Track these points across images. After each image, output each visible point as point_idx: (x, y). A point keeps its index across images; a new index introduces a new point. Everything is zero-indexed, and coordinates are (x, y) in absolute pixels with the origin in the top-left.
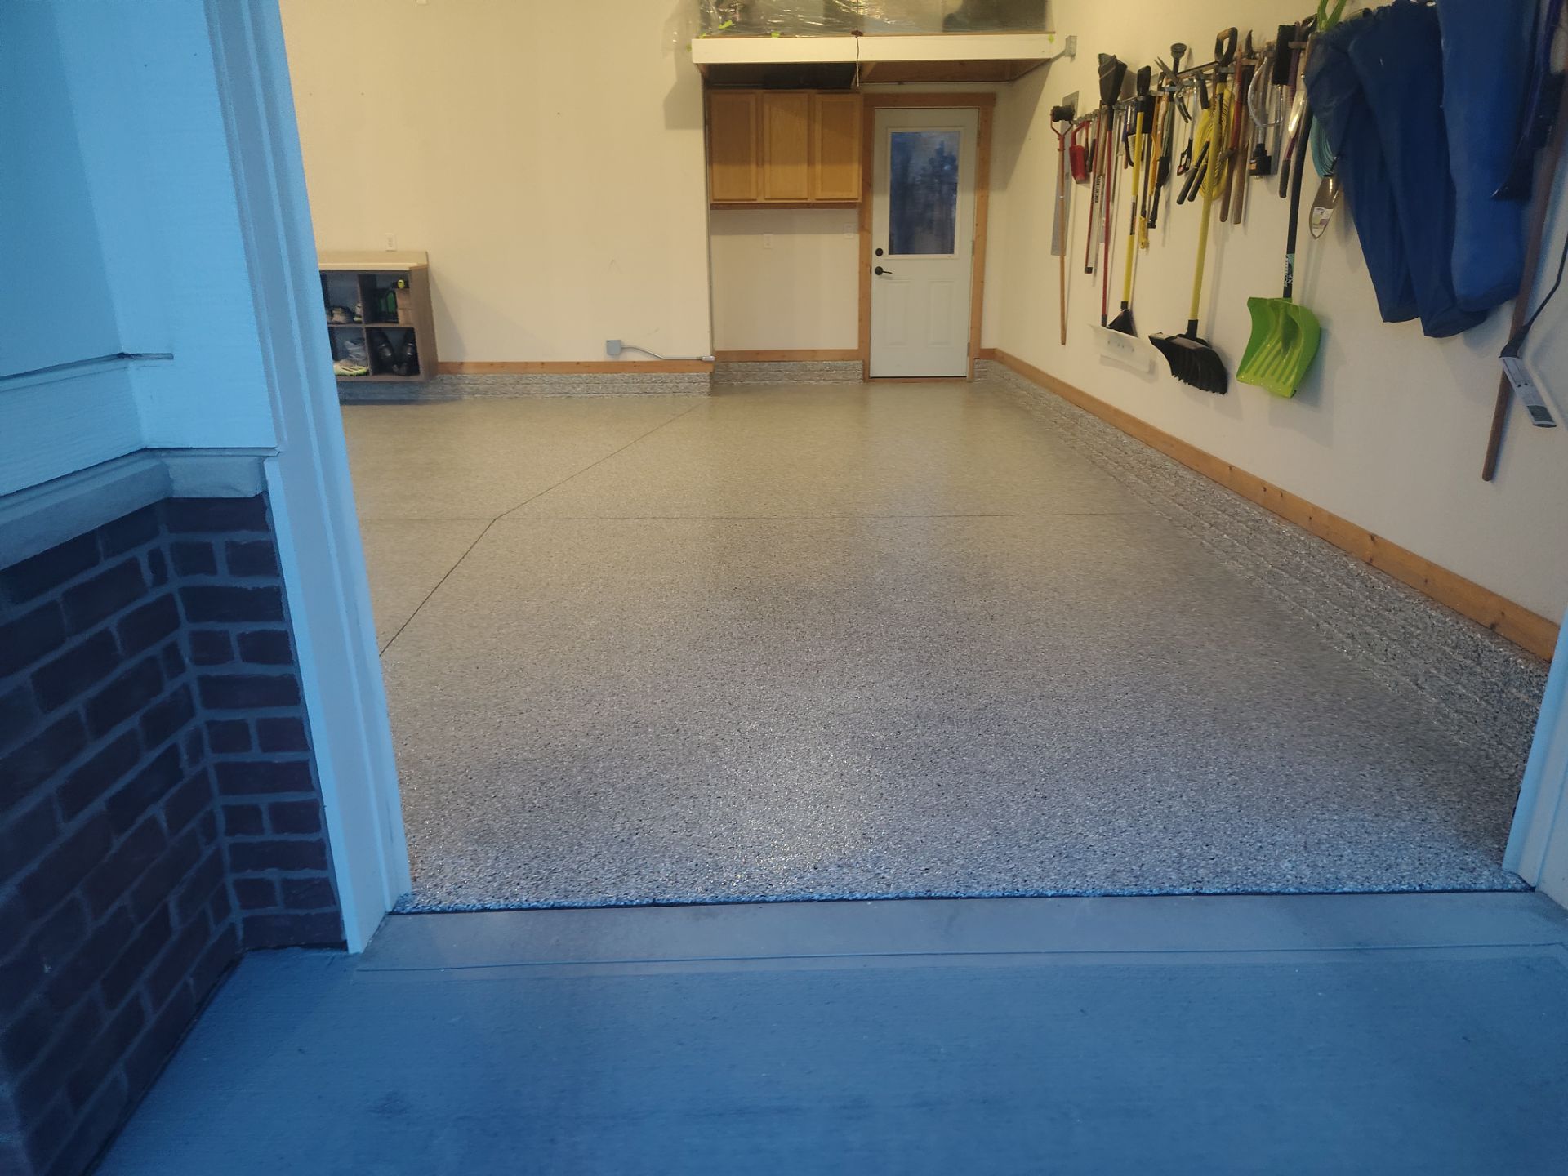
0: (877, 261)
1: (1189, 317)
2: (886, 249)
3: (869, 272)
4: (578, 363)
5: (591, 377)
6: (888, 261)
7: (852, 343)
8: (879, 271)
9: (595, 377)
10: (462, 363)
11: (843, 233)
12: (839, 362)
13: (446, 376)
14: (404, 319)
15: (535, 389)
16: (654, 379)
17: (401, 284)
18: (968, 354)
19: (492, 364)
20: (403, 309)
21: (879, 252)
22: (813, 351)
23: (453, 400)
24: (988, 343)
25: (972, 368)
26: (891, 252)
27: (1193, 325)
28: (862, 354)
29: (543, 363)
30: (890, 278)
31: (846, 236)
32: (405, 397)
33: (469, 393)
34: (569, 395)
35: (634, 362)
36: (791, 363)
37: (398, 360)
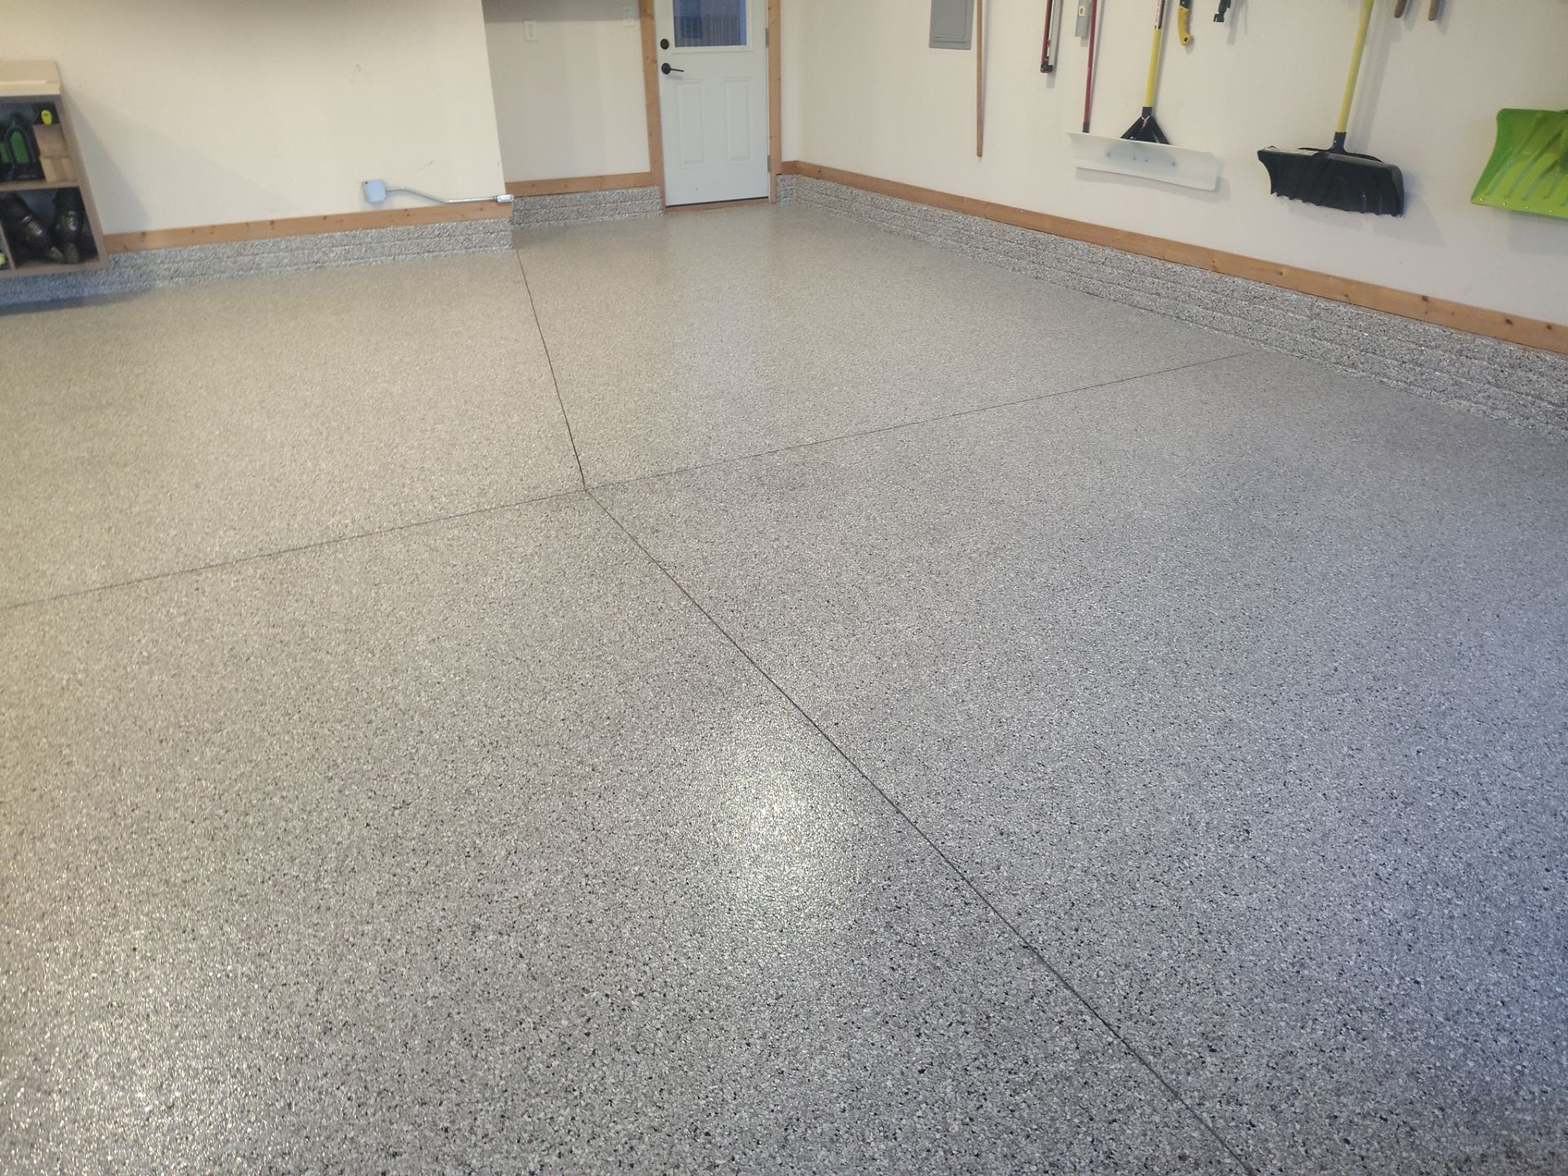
0: (663, 56)
1: (1336, 128)
2: (672, 41)
3: (656, 71)
4: (325, 218)
5: (347, 236)
6: (674, 55)
7: (643, 165)
8: (667, 69)
9: (354, 236)
10: (144, 234)
11: (622, 19)
12: (635, 190)
13: (123, 256)
14: (53, 177)
15: (268, 260)
16: (437, 233)
17: (47, 117)
18: (769, 170)
19: (193, 230)
20: (51, 157)
21: (665, 44)
22: (601, 177)
23: (144, 291)
24: (790, 154)
25: (774, 185)
26: (677, 45)
27: (1340, 137)
28: (654, 178)
29: (272, 222)
30: (680, 78)
31: (625, 23)
32: (61, 294)
33: (165, 278)
34: (320, 266)
35: (406, 210)
36: (578, 196)
37: (56, 238)
